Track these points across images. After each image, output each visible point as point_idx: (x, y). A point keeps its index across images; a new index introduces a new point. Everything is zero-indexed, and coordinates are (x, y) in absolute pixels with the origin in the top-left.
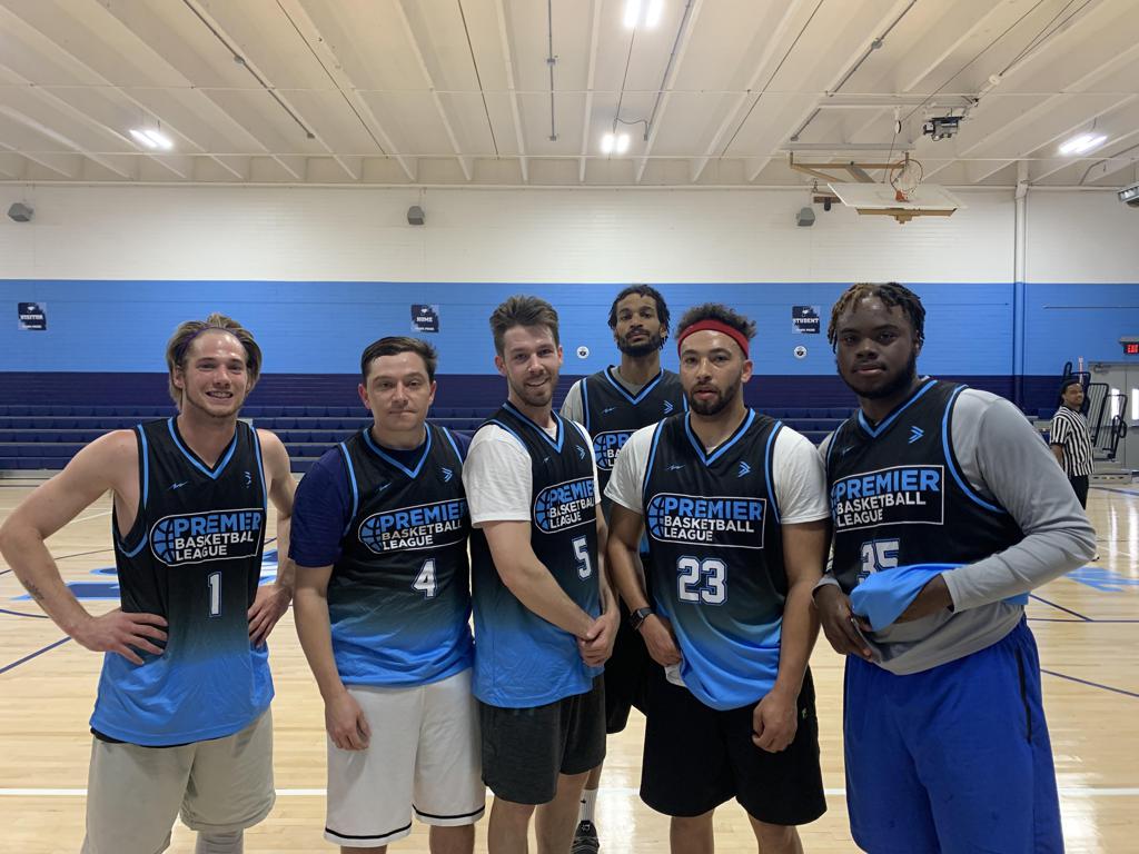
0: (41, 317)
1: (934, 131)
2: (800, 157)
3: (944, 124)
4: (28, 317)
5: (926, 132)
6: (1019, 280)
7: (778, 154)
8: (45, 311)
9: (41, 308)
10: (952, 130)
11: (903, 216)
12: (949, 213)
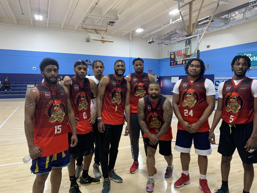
1: (110, 24)
2: (84, 26)
3: (112, 23)
5: (108, 24)
6: (131, 57)
7: (79, 25)
10: (113, 25)
11: (103, 42)
12: (112, 42)
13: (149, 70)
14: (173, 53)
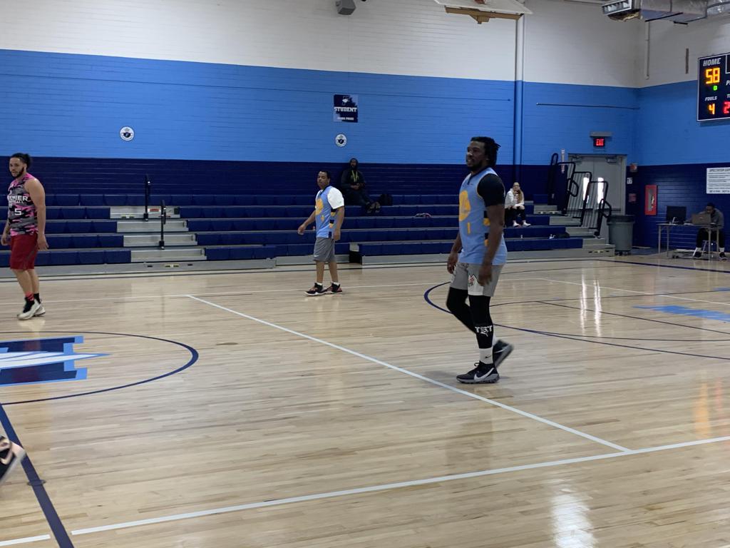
6: (519, 79)
12: (517, 17)
13: (595, 139)
14: (717, 62)
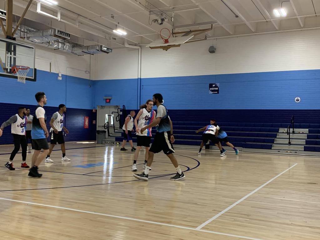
0: (217, 89)
4: (213, 89)
8: (219, 86)
9: (217, 85)
